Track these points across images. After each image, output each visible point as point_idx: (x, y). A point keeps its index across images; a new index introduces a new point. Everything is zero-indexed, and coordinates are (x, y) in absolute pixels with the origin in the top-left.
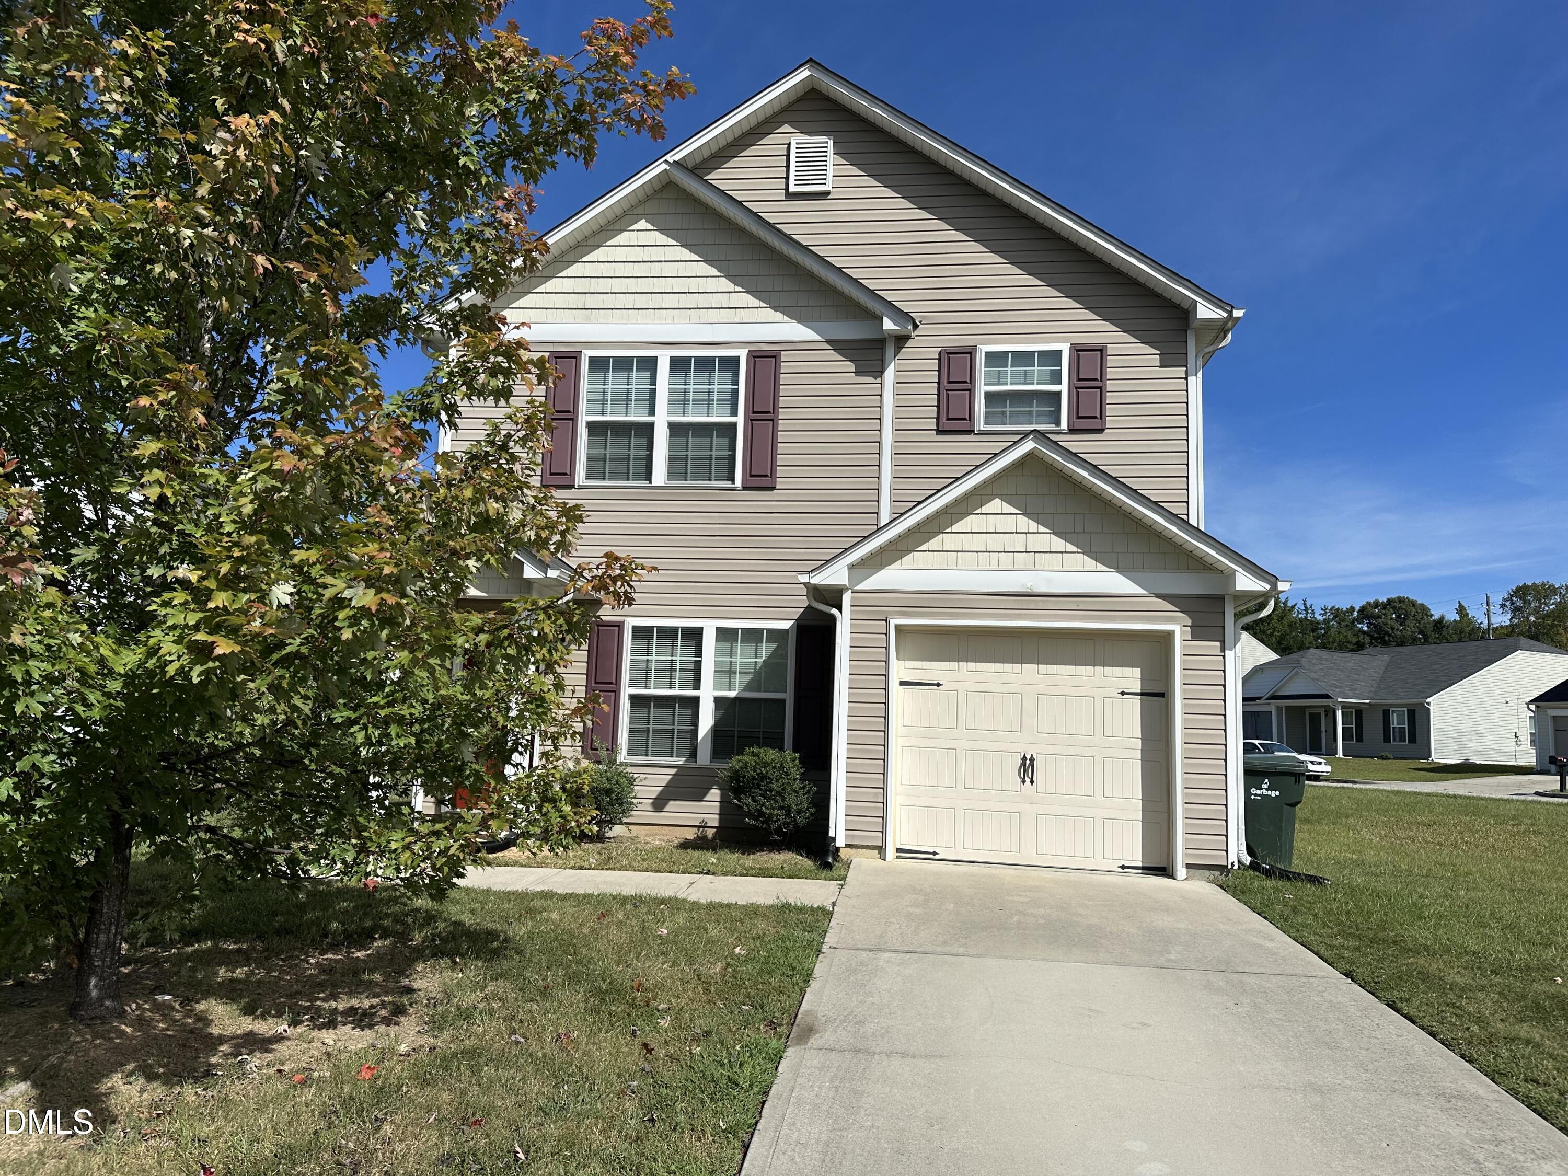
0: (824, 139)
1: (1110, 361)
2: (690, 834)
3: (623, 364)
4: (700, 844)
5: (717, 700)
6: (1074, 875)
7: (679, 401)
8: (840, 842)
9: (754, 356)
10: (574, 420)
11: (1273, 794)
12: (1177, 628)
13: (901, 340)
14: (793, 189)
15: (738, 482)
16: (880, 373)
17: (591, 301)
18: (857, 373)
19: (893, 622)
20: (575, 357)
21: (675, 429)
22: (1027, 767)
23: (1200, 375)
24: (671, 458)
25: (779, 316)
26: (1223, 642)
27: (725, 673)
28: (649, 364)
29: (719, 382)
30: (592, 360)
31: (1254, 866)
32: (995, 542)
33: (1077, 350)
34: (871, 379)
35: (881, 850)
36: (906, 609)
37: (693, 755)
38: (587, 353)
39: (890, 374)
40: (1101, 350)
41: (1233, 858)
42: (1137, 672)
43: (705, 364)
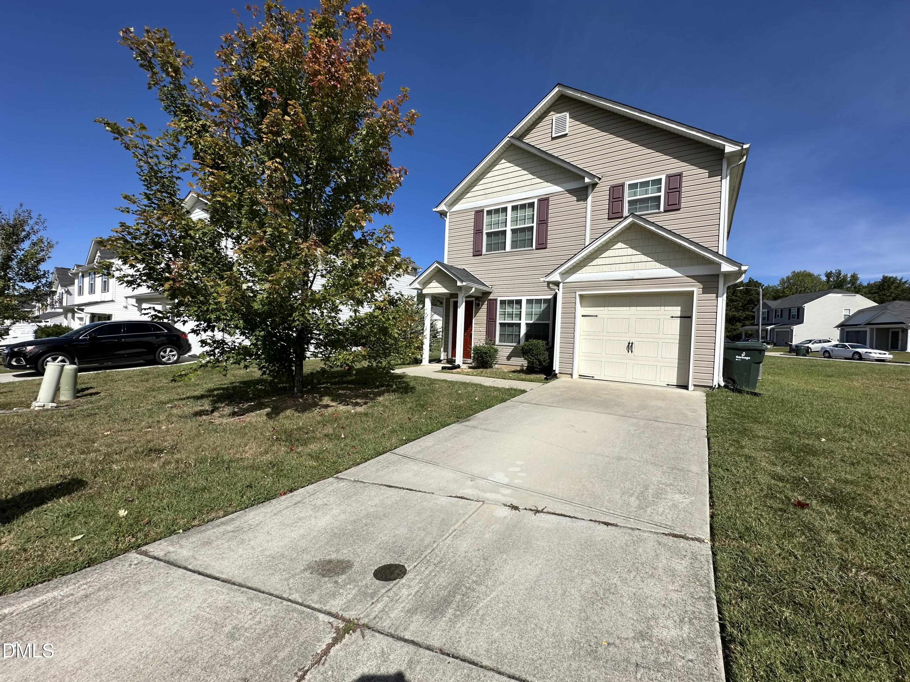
0: (565, 113)
1: (684, 179)
2: (518, 368)
3: (497, 211)
4: (521, 371)
5: (527, 324)
6: (645, 387)
7: (515, 221)
8: (557, 372)
9: (540, 201)
10: (482, 233)
11: (747, 358)
12: (695, 290)
13: (594, 185)
14: (554, 136)
15: (534, 247)
16: (586, 199)
17: (487, 191)
18: (577, 201)
19: (578, 293)
20: (482, 211)
21: (514, 231)
22: (630, 347)
23: (728, 178)
24: (512, 241)
25: (549, 184)
26: (717, 294)
27: (529, 315)
28: (505, 210)
29: (528, 212)
30: (488, 211)
31: (725, 386)
32: (617, 260)
33: (669, 177)
34: (582, 202)
35: (571, 375)
36: (583, 288)
37: (519, 343)
38: (486, 209)
39: (590, 199)
40: (680, 175)
41: (715, 383)
42: (679, 308)
43: (523, 206)
